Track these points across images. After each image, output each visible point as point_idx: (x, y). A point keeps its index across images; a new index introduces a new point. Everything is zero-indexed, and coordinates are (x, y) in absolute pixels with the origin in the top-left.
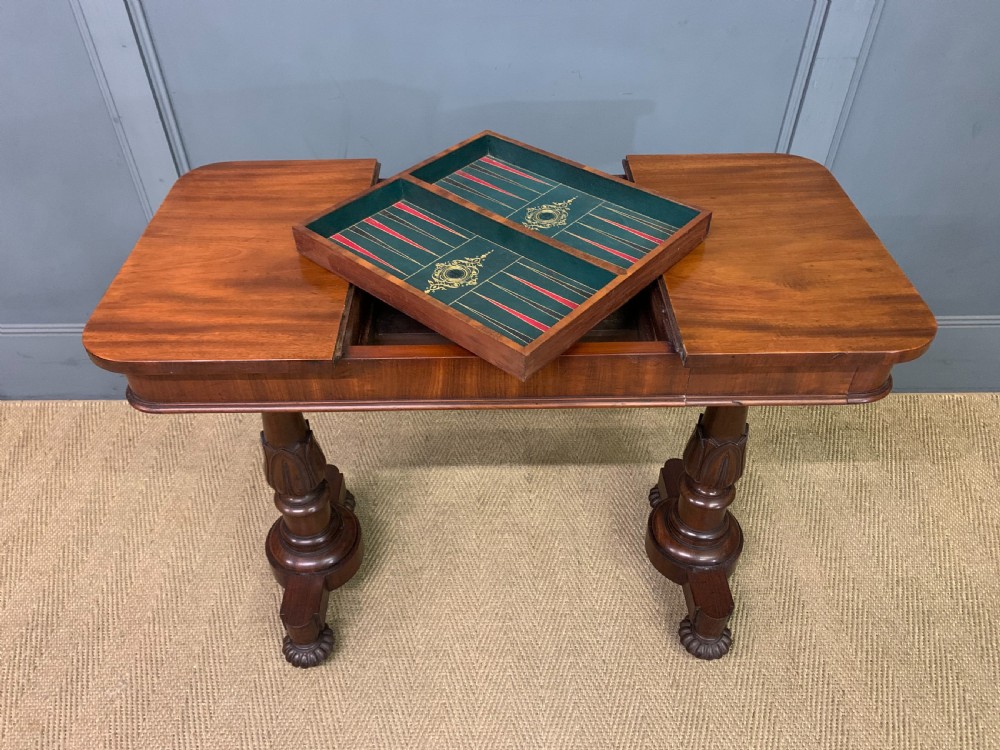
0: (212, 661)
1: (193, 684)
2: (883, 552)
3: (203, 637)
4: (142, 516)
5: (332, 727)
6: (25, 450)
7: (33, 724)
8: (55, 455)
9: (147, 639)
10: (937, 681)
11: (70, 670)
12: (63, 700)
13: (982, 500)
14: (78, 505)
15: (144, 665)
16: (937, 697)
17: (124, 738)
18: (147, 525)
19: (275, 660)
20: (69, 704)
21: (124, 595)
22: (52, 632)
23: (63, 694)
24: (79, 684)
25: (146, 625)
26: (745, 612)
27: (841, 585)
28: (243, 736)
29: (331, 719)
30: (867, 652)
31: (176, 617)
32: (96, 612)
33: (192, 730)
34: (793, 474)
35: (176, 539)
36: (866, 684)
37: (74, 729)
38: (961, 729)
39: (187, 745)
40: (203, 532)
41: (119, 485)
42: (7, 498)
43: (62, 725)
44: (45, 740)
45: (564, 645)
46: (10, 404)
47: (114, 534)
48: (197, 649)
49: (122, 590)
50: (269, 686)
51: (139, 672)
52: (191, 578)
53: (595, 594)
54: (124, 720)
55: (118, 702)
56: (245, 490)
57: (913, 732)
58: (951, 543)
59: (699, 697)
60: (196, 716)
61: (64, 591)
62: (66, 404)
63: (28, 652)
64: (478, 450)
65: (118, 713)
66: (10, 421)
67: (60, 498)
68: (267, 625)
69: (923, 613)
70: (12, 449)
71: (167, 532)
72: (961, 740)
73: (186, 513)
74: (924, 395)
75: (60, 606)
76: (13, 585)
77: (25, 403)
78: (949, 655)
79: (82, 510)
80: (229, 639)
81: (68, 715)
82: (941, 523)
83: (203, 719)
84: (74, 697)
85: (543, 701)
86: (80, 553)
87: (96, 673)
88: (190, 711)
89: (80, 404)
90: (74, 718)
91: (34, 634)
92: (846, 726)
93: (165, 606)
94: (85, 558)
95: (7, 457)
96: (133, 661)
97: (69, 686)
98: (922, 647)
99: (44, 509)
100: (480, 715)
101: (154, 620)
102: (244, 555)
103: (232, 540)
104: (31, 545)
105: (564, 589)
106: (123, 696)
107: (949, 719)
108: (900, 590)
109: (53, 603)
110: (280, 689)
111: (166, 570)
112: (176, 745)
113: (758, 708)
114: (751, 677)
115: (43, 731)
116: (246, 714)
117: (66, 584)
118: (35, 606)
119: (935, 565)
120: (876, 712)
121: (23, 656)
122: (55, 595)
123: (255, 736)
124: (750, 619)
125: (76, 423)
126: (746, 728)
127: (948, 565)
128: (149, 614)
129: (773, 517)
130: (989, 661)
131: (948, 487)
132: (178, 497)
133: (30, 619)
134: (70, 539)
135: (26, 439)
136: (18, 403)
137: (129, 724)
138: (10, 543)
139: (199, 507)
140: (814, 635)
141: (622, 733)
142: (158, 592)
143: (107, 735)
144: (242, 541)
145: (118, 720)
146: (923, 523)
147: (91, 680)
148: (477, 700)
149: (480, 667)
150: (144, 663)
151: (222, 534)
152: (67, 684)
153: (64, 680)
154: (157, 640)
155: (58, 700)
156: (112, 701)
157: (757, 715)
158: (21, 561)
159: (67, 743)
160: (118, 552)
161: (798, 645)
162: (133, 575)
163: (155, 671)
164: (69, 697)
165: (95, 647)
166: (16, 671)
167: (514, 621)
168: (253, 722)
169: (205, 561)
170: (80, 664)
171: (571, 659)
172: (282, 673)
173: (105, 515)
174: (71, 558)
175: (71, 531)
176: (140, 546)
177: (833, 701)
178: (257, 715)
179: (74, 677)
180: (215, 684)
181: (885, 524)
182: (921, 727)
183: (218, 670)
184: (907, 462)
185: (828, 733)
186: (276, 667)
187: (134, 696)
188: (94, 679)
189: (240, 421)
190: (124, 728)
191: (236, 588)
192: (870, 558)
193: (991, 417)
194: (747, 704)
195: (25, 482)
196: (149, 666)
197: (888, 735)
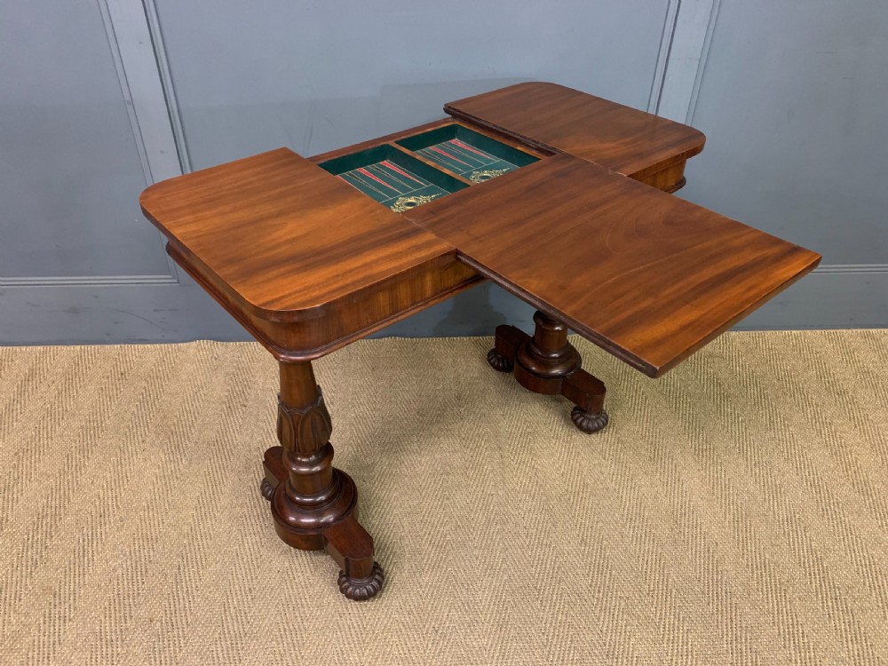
0: (199, 538)
1: (184, 555)
2: (743, 444)
3: (191, 520)
4: (135, 430)
5: (303, 584)
6: (30, 383)
7: (47, 590)
8: (57, 387)
9: (143, 523)
10: (789, 534)
11: (77, 548)
12: (72, 570)
13: (817, 405)
14: (78, 423)
15: (141, 542)
16: (789, 545)
17: (126, 597)
18: (140, 438)
19: (253, 535)
20: (77, 573)
21: (122, 490)
22: (60, 519)
23: (72, 566)
24: (86, 558)
25: (142, 513)
26: (637, 488)
27: (711, 468)
28: (229, 592)
29: (302, 577)
30: (734, 514)
31: (167, 505)
32: (97, 503)
33: (185, 590)
34: (670, 390)
35: (165, 447)
36: (734, 537)
37: (82, 592)
38: (809, 567)
39: (181, 601)
40: (187, 441)
41: (114, 408)
42: (17, 421)
43: (72, 589)
44: (57, 601)
45: (492, 517)
46: (18, 349)
47: (111, 445)
48: (186, 529)
49: (119, 486)
50: (249, 554)
51: (137, 548)
52: (178, 476)
53: (516, 479)
54: (126, 583)
55: (120, 571)
56: (222, 409)
57: (772, 570)
58: (795, 436)
59: (603, 551)
60: (187, 578)
61: (69, 489)
62: (64, 348)
63: (39, 536)
64: (416, 376)
65: (121, 579)
66: (17, 362)
67: (63, 419)
68: (245, 510)
69: (776, 486)
70: (19, 383)
71: (156, 442)
72: (810, 575)
73: (173, 428)
74: (769, 332)
75: (67, 500)
76: (24, 485)
77: (29, 349)
78: (797, 516)
79: (82, 427)
80: (214, 520)
81: (77, 581)
82: (786, 422)
83: (193, 581)
84: (81, 568)
85: (477, 558)
86: (82, 460)
87: (100, 549)
88: (183, 575)
89: (78, 347)
90: (82, 584)
91: (44, 522)
92: (720, 568)
93: (157, 498)
94: (87, 464)
95: (16, 390)
96: (132, 539)
97: (77, 560)
98: (776, 510)
99: (49, 428)
100: (425, 570)
101: (148, 508)
102: (224, 458)
103: (212, 447)
104: (40, 455)
105: (491, 475)
106: (125, 566)
107: (800, 560)
108: (757, 471)
109: (60, 498)
110: (258, 556)
111: (157, 471)
112: (172, 601)
113: (650, 558)
114: (643, 535)
115: (55, 594)
116: (230, 576)
117: (70, 483)
118: (45, 501)
119: (783, 452)
120: (743, 558)
121: (36, 538)
122: (62, 492)
123: (238, 592)
124: (640, 494)
125: (74, 362)
126: (641, 572)
127: (793, 452)
128: (144, 504)
129: (656, 421)
130: (828, 519)
131: (791, 396)
132: (165, 416)
133: (40, 510)
134: (73, 449)
135: (32, 374)
136: (24, 349)
137: (131, 586)
138: (21, 454)
139: (183, 423)
140: (692, 504)
141: (543, 580)
142: (151, 487)
143: (111, 595)
144: (221, 448)
145: (121, 584)
146: (773, 422)
147: (95, 554)
148: (423, 559)
149: (425, 535)
150: (141, 540)
151: (204, 442)
152: (75, 558)
153: (73, 556)
154: (152, 523)
155: (68, 571)
156: (115, 570)
157: (649, 563)
158: (31, 467)
159: (77, 604)
160: (115, 458)
161: (679, 511)
162: (129, 475)
163: (151, 547)
164: (77, 568)
165: (99, 530)
166: (30, 550)
167: (451, 501)
168: (236, 582)
169: (190, 463)
170: (86, 543)
171: (499, 527)
172: (259, 544)
173: (103, 431)
174: (74, 463)
175: (74, 444)
176: (134, 453)
177: (709, 551)
178: (240, 576)
179: (81, 553)
180: (202, 554)
181: (744, 424)
182: (779, 566)
183: (205, 544)
184: (758, 380)
185: (706, 573)
186: (254, 540)
187: (134, 565)
188: (98, 554)
189: (216, 359)
190: (126, 589)
191: (218, 482)
192: (734, 448)
193: (821, 347)
194: (641, 555)
195: (32, 408)
196: (145, 543)
197: (753, 573)
